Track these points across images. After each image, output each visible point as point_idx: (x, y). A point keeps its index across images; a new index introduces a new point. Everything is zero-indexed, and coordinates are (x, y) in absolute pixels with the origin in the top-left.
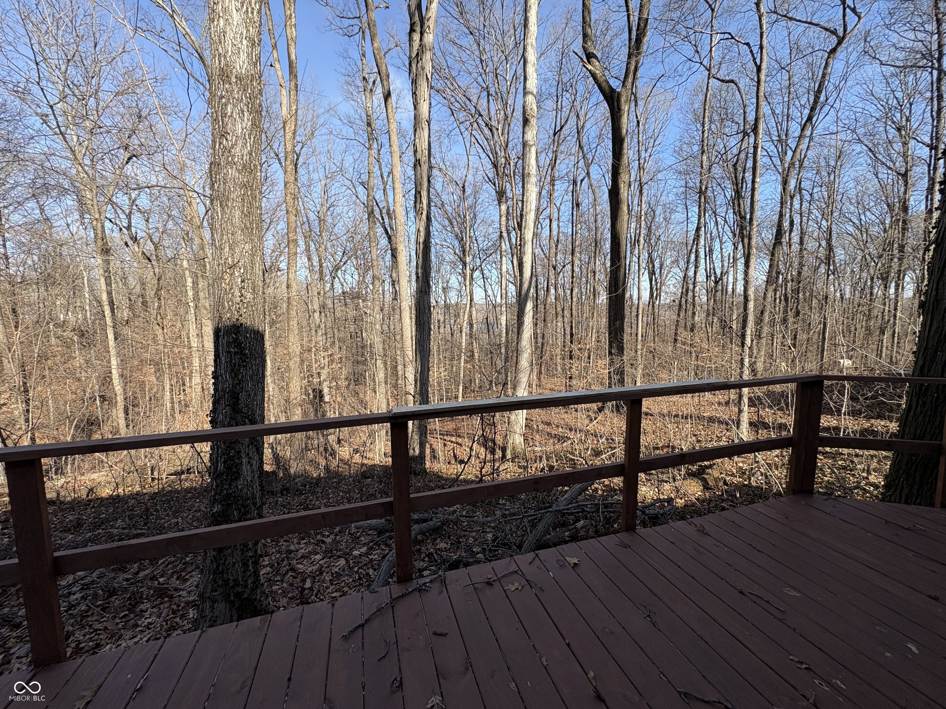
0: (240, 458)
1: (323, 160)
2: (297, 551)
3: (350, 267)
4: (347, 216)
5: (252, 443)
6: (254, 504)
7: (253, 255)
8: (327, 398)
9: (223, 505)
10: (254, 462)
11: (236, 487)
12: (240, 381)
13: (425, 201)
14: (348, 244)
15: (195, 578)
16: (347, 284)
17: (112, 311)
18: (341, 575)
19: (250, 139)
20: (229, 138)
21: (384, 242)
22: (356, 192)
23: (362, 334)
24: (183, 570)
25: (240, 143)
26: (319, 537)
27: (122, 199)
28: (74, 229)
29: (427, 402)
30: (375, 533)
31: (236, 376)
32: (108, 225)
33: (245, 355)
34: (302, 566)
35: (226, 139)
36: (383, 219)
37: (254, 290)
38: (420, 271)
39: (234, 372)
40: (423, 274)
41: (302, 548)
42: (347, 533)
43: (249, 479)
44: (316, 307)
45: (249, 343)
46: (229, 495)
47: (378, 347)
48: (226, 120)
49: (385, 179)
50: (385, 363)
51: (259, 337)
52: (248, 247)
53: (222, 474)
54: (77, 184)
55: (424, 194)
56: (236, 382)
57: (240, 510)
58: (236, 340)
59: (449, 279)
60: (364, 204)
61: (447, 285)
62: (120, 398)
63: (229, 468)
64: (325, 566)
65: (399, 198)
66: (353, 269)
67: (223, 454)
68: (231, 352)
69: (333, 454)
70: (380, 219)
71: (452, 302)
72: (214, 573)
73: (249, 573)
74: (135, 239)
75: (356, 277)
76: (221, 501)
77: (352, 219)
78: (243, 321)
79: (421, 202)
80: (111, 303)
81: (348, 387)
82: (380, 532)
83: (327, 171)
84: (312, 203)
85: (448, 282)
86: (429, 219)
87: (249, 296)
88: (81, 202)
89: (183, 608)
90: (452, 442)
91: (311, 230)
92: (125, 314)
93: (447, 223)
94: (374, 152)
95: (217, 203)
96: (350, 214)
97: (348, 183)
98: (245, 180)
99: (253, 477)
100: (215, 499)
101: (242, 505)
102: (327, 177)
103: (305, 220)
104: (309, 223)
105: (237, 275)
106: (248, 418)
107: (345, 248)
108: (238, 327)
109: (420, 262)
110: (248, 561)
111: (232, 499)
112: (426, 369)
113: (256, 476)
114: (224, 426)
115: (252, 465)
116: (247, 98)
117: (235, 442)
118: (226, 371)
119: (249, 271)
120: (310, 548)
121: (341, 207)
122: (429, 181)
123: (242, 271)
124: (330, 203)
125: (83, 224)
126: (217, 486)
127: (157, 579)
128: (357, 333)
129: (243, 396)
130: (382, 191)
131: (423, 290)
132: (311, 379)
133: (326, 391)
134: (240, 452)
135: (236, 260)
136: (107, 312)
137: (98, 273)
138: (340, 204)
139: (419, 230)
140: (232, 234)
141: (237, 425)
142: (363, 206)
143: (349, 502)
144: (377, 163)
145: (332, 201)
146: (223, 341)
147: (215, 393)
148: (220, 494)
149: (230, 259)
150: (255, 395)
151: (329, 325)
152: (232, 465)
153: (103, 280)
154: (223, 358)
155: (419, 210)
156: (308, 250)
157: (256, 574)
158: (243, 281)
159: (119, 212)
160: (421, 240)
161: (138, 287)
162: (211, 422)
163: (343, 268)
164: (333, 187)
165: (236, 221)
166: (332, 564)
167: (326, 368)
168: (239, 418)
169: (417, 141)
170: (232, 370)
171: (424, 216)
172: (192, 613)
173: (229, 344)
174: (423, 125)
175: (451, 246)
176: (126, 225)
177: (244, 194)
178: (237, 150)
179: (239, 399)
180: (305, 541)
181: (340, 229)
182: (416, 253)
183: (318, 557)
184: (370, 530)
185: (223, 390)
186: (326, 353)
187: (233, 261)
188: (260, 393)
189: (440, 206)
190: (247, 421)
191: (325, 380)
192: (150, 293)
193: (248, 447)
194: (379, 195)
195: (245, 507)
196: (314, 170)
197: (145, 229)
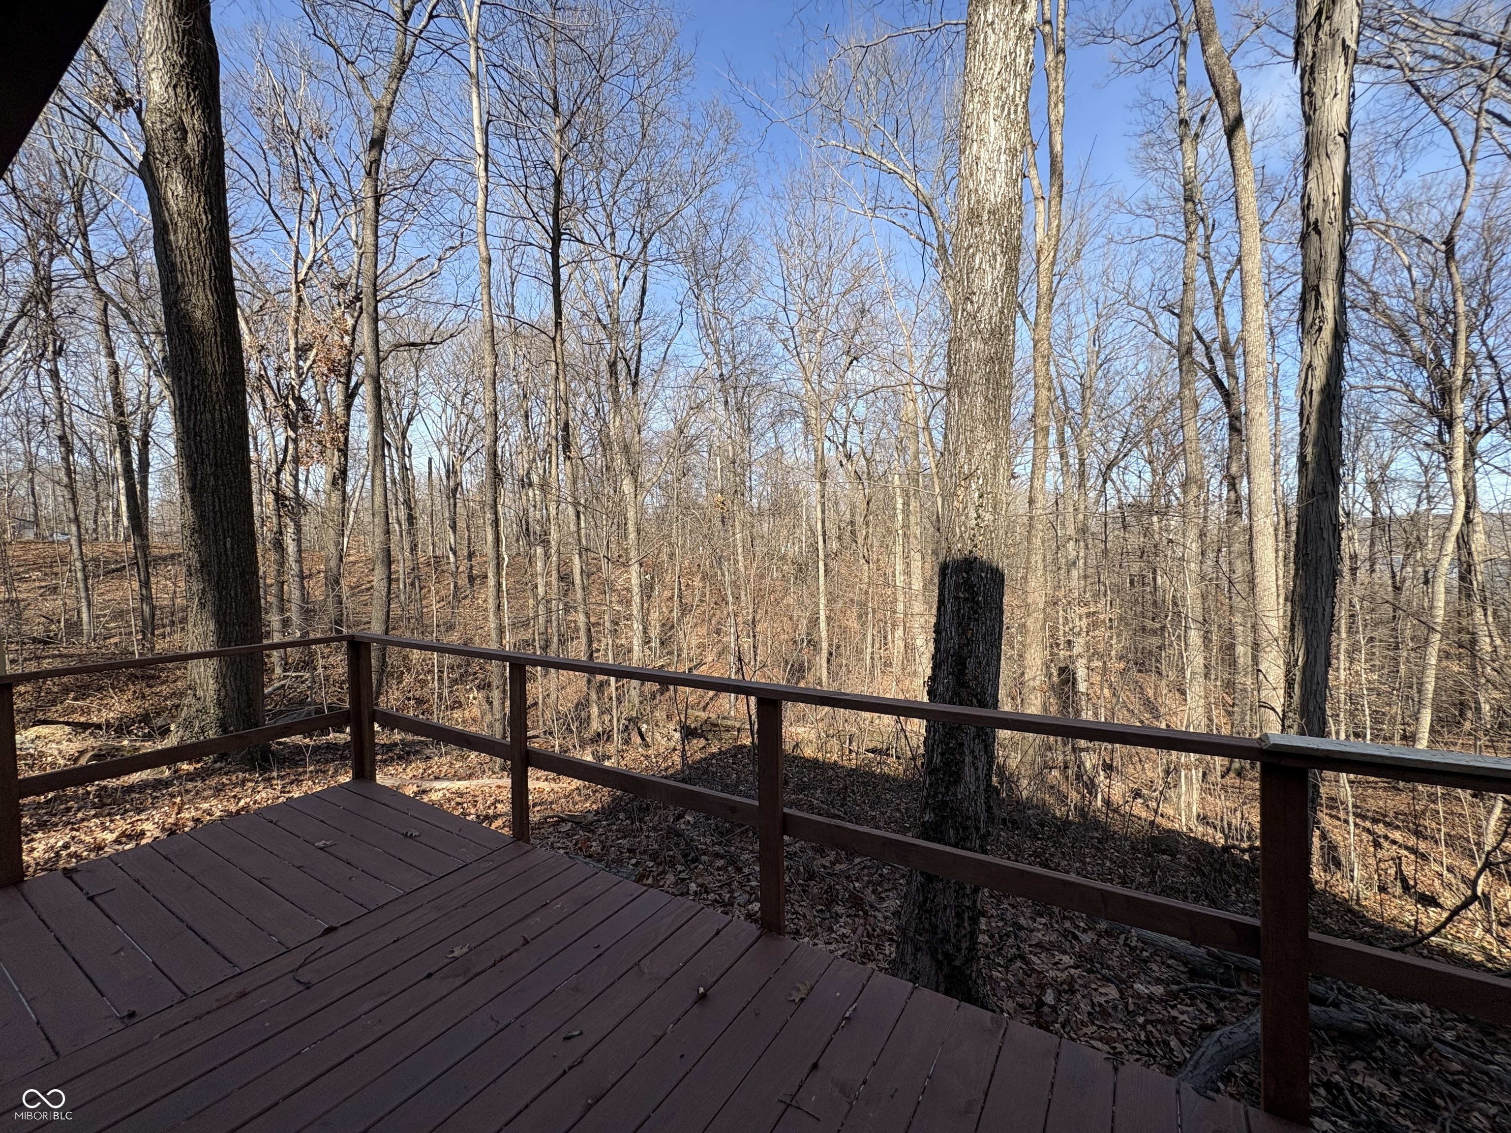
0: (962, 753)
1: (1094, 290)
2: (1031, 931)
3: (1136, 461)
4: (1134, 372)
5: (979, 736)
6: (977, 829)
7: (996, 457)
8: (1082, 687)
9: (937, 815)
10: (980, 766)
11: (955, 794)
12: (968, 640)
13: (1329, 303)
14: (1135, 421)
15: (892, 903)
16: (1127, 488)
17: (824, 541)
18: (1110, 1015)
19: (1002, 290)
20: (975, 299)
21: (1212, 403)
22: (1156, 326)
23: (1155, 579)
24: (880, 884)
25: (988, 301)
26: (1067, 924)
27: (841, 412)
28: (798, 453)
29: (1322, 733)
30: (1182, 968)
31: (964, 632)
32: (827, 444)
33: (978, 603)
34: (1038, 962)
35: (972, 302)
36: (1211, 361)
37: (995, 508)
38: (1309, 450)
39: (962, 626)
40: (1318, 457)
41: (1039, 930)
42: (1121, 942)
43: (973, 789)
44: (1071, 531)
45: (985, 586)
46: (944, 805)
47: (1192, 606)
48: (972, 276)
49: (1220, 285)
50: (1206, 639)
51: (997, 578)
52: (990, 446)
53: (938, 770)
54: (805, 404)
55: (1328, 290)
56: (964, 641)
57: (957, 830)
58: (967, 581)
59: (1391, 460)
60: (1170, 343)
61: (1382, 475)
62: (825, 645)
63: (947, 764)
64: (1080, 981)
65: (1257, 313)
66: (1143, 463)
67: (941, 743)
68: (959, 598)
69: (1092, 787)
70: (1206, 363)
71: (1398, 511)
72: (920, 908)
73: (964, 932)
74: (849, 457)
75: (1148, 476)
76: (934, 809)
77: (1143, 376)
78: (978, 553)
79: (1318, 305)
80: (824, 533)
81: (1123, 673)
82: (1195, 973)
83: (1100, 306)
84: (1071, 364)
85: (1384, 467)
86: (1340, 336)
87: (988, 517)
88: (806, 423)
89: (878, 935)
90: (1394, 842)
91: (1068, 409)
92: (835, 545)
93: (1386, 335)
94: (1197, 246)
95: (954, 393)
96: (1141, 368)
97: (1138, 314)
98: (993, 350)
99: (978, 787)
100: (927, 803)
101: (960, 824)
102: (1099, 316)
103: (1059, 393)
104: (1065, 397)
105: (974, 487)
106: (976, 697)
107: (1128, 429)
108: (971, 563)
109: (1312, 431)
110: (964, 912)
111: (948, 810)
112: (1321, 661)
113: (982, 787)
114: (945, 702)
115: (976, 769)
116: (1001, 234)
117: (957, 729)
118: (951, 625)
119: (990, 481)
120: (1054, 937)
121: (1123, 360)
122: (1343, 257)
123: (981, 482)
124: (1102, 357)
125: (806, 446)
126: (930, 785)
127: (852, 881)
128: (1144, 577)
129: (971, 664)
130: (1212, 311)
131: (1319, 489)
132: (1055, 650)
133: (1081, 673)
134: (962, 745)
135: (974, 467)
136: (821, 543)
137: (815, 499)
138: (1122, 354)
139: (1310, 366)
140: (971, 431)
141: (961, 704)
142: (1167, 347)
143: (1124, 883)
144: (1202, 262)
145: (1107, 352)
146: (951, 581)
147: (936, 653)
148: (934, 798)
149: (966, 467)
150: (988, 664)
151: (1092, 562)
152: (952, 760)
153: (819, 508)
154: (949, 606)
155: (1313, 323)
156: (1061, 440)
157: (973, 936)
158: (981, 496)
159: (837, 426)
160: (1317, 385)
161: (848, 513)
162: (929, 693)
163: (1122, 464)
164: (1111, 329)
165: (978, 412)
166: (1094, 986)
167: (1084, 635)
168: (964, 695)
169: (1312, 185)
170: (960, 624)
171: (1327, 334)
172: (889, 949)
173: (957, 587)
174: (1331, 147)
175: (1398, 385)
176: (841, 441)
177: (990, 372)
178: (984, 313)
179: (966, 668)
180: (1043, 921)
181: (1120, 397)
182: (1301, 414)
183: (1066, 959)
184: (1171, 957)
185: (947, 651)
186: (1085, 610)
187: (970, 469)
188: (994, 663)
189: (1365, 303)
190: (974, 701)
191: (1080, 655)
192: (859, 519)
193: (974, 739)
194: (1204, 320)
195: (965, 829)
196: (1078, 312)
197: (858, 442)
